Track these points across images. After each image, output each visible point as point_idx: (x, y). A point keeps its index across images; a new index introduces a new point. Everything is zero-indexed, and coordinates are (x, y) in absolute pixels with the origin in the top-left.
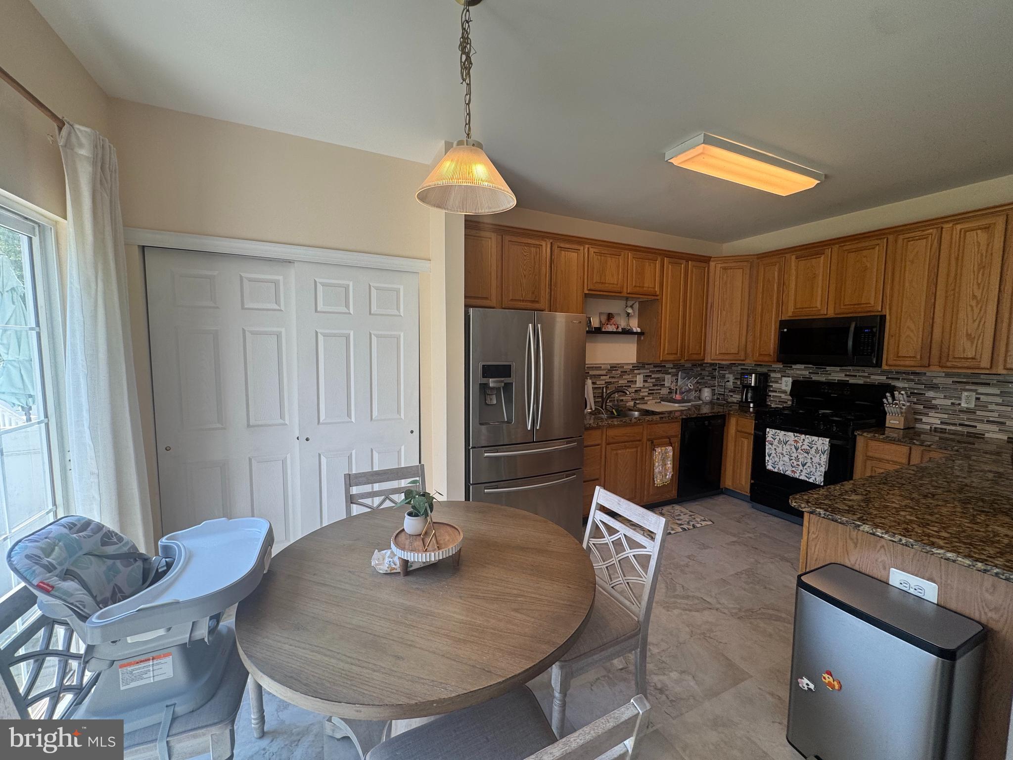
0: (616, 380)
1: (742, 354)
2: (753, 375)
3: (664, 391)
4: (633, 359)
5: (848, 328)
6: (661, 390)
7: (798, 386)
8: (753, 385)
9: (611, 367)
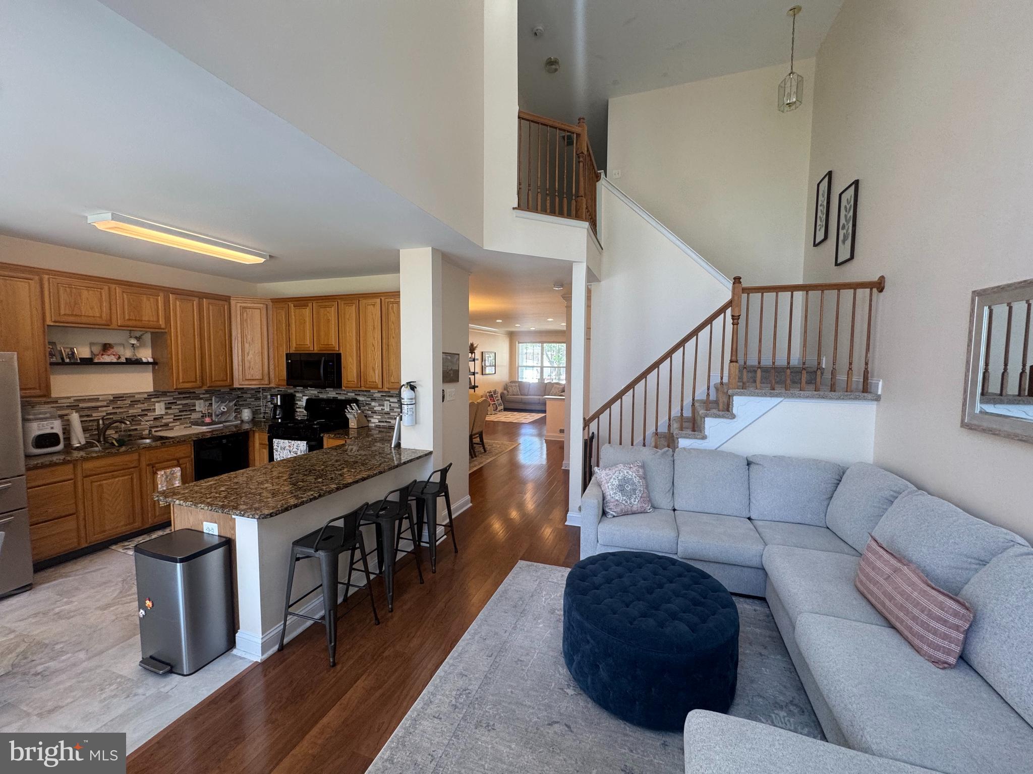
0: (126, 410)
1: (266, 379)
2: (279, 396)
3: (194, 416)
4: (150, 389)
5: (321, 361)
6: (191, 414)
7: (311, 404)
8: (279, 404)
9: (114, 398)
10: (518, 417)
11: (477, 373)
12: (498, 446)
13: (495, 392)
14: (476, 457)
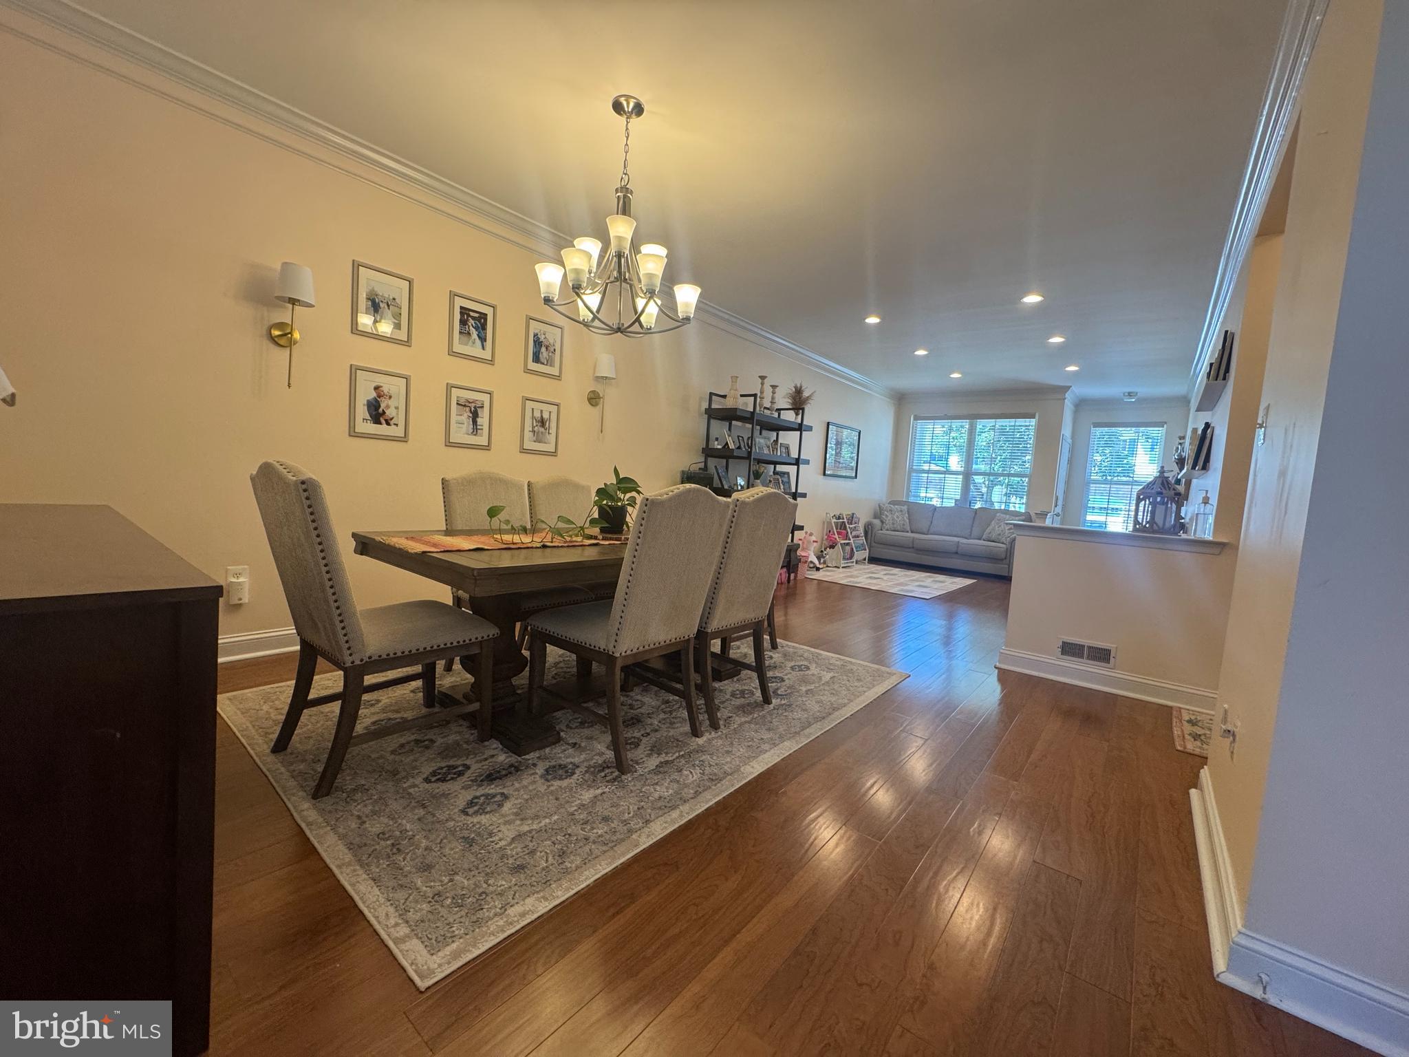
10: (902, 580)
11: (807, 462)
12: (827, 676)
13: (851, 519)
14: (715, 726)
